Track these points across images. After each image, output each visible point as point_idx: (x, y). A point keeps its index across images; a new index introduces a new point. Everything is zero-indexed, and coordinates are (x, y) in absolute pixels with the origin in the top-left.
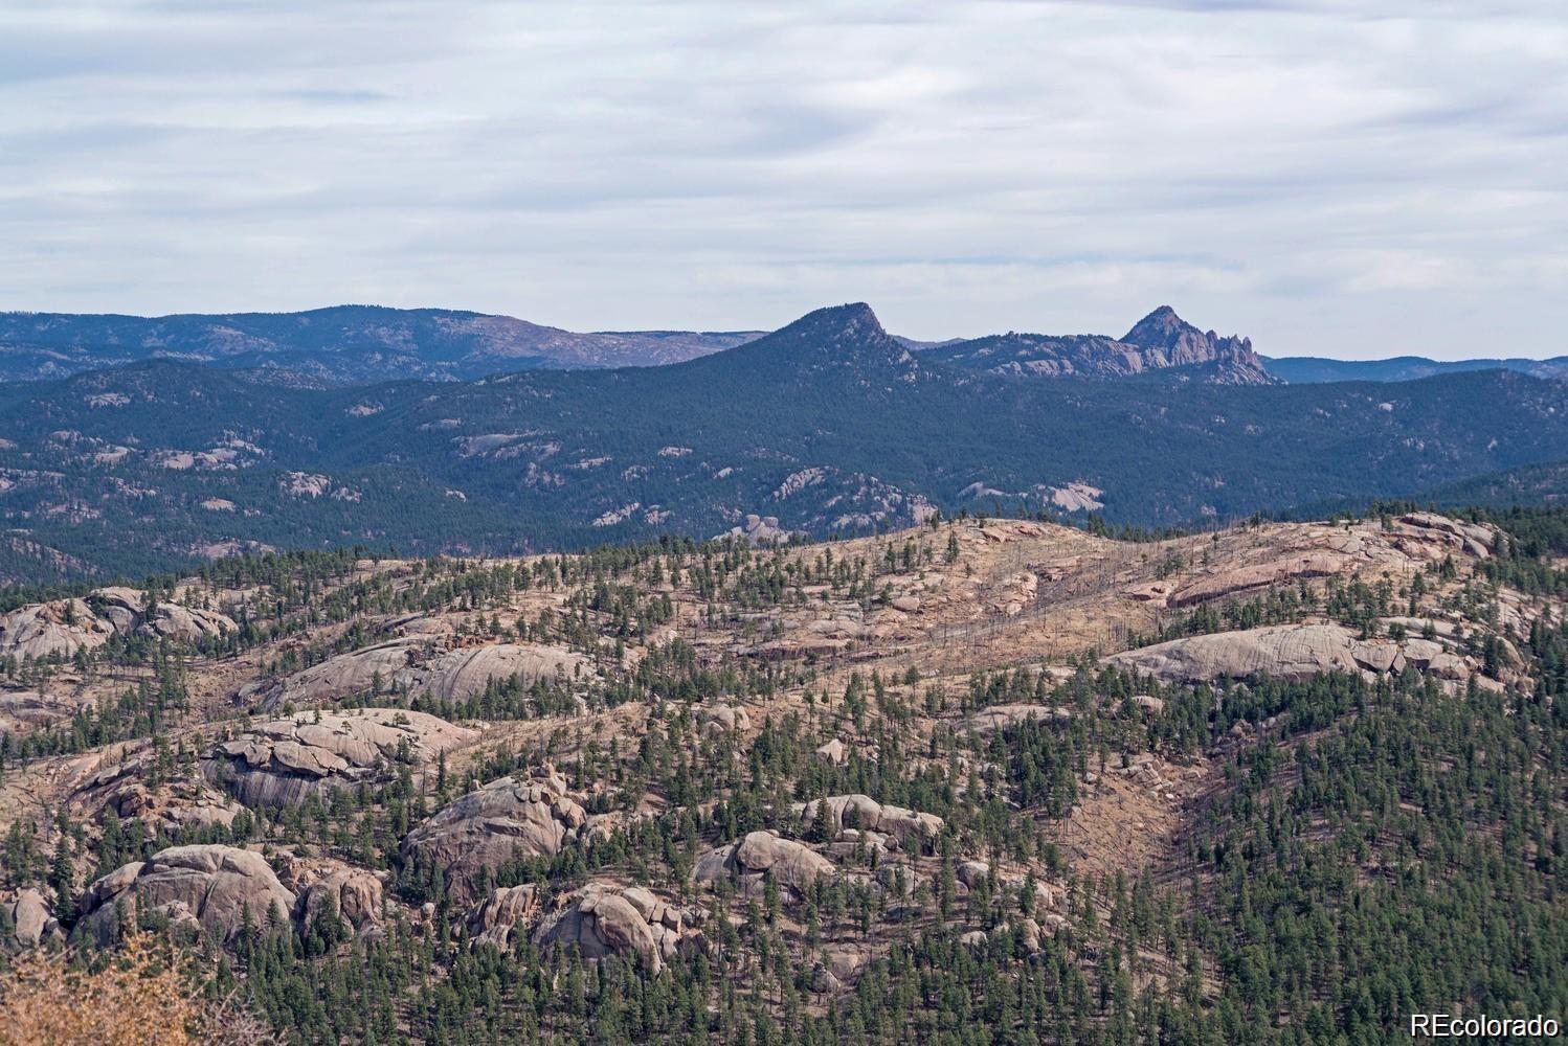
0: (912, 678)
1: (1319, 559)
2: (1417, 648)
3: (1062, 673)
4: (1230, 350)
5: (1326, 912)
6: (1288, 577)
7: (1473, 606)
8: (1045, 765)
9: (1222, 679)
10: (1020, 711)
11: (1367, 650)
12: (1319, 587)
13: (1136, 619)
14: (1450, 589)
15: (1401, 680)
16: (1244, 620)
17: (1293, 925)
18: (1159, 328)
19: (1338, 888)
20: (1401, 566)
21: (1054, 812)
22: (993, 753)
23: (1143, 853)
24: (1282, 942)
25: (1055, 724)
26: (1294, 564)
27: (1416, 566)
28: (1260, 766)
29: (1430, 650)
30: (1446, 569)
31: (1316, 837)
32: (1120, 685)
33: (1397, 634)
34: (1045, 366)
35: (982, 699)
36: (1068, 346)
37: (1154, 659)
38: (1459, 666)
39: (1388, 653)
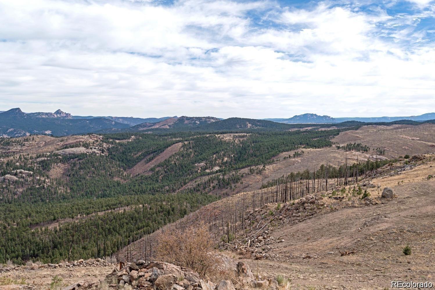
0: (28, 155)
1: (81, 140)
2: (94, 150)
3: (48, 154)
4: (68, 115)
5: (83, 181)
6: (77, 142)
7: (100, 145)
8: (46, 165)
9: (70, 154)
10: (43, 159)
11: (87, 150)
12: (81, 143)
13: (58, 147)
14: (97, 143)
15: (92, 154)
16: (72, 147)
17: (79, 183)
18: (58, 112)
19: (85, 179)
20: (91, 141)
21: (48, 171)
22: (39, 164)
23: (59, 175)
24: (78, 185)
25: (48, 160)
26: (78, 140)
27: (93, 140)
28: (75, 165)
29: (95, 150)
30: (97, 141)
31: (82, 172)
32: (56, 155)
33: (91, 148)
34: (44, 116)
35: (38, 157)
36: (47, 114)
37: (60, 152)
38: (99, 152)
39: (90, 151)
